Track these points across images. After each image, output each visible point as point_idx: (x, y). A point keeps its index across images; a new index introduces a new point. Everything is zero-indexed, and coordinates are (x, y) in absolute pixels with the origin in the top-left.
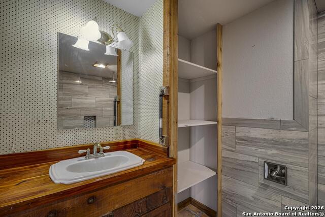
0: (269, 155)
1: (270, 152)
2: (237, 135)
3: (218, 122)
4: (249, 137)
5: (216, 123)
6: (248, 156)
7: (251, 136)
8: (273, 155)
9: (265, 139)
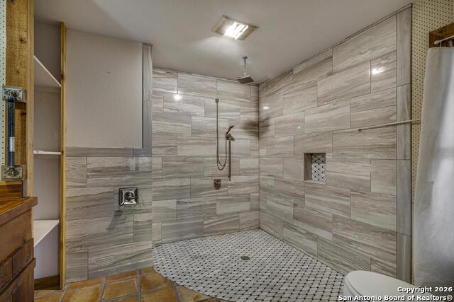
0: (124, 182)
1: (124, 179)
2: (89, 166)
3: (63, 152)
4: (104, 168)
5: (60, 153)
6: (102, 188)
7: (106, 166)
8: (127, 181)
9: (120, 167)
